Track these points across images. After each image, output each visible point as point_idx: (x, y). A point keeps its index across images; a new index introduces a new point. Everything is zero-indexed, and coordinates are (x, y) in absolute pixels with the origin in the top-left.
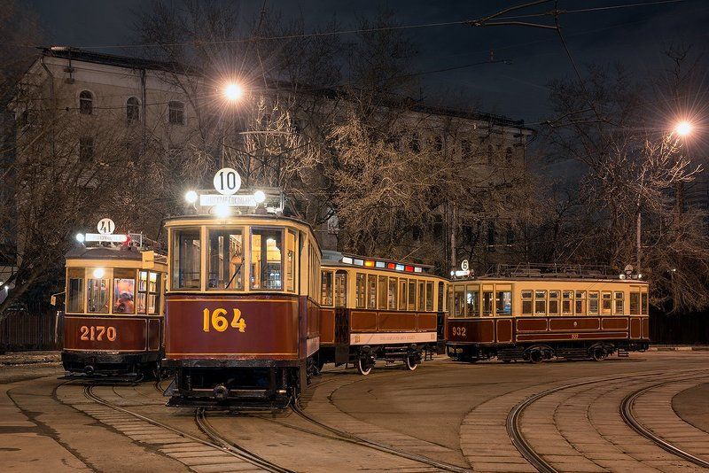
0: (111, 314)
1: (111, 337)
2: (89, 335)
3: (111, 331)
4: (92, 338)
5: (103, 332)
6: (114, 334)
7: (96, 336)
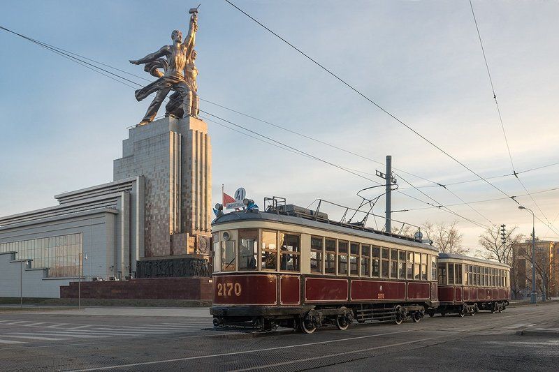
0: (237, 271)
1: (238, 292)
2: (222, 291)
3: (238, 287)
4: (225, 294)
5: (232, 288)
6: (240, 290)
7: (227, 292)
